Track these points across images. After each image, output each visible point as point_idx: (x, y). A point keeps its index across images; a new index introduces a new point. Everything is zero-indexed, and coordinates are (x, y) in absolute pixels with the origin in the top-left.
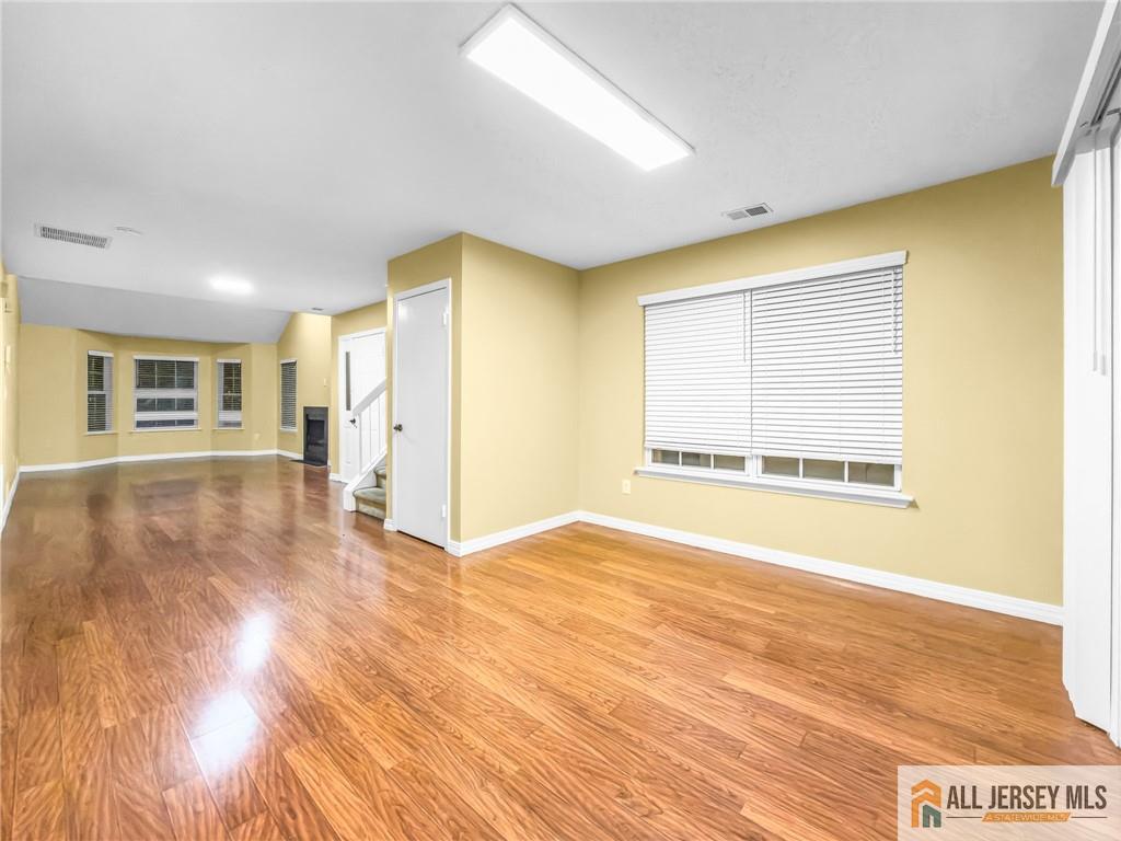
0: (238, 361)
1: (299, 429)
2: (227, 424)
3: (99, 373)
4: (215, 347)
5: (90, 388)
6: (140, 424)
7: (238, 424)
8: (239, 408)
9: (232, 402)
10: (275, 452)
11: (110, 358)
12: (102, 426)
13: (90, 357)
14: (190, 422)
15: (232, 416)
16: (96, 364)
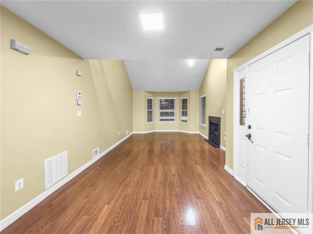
0: (186, 98)
1: (207, 125)
2: (183, 121)
3: (151, 104)
4: (180, 93)
5: (148, 109)
6: (161, 120)
7: (186, 121)
8: (186, 115)
9: (184, 114)
10: (198, 132)
11: (153, 99)
12: (151, 121)
13: (148, 99)
14: (173, 120)
15: (184, 118)
16: (150, 102)
